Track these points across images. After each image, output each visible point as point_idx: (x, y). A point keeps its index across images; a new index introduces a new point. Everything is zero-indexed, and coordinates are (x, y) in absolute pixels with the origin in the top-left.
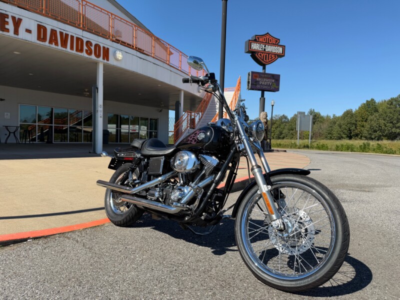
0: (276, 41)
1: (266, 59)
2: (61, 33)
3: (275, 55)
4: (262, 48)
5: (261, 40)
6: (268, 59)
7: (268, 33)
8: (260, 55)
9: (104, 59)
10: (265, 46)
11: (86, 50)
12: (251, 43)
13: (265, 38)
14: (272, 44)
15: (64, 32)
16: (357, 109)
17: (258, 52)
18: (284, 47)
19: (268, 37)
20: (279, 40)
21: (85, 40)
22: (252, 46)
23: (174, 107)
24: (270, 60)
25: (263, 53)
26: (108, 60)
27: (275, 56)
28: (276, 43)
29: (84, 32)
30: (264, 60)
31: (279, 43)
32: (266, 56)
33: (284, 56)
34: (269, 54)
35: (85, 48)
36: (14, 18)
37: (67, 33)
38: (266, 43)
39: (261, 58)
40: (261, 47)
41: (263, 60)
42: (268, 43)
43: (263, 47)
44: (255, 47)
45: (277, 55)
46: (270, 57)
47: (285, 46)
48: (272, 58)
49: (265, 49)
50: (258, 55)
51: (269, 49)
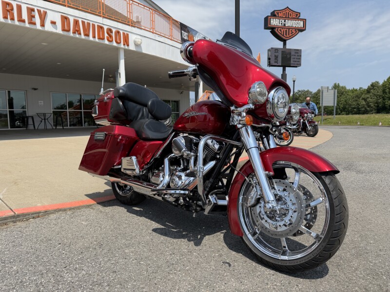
0: (297, 15)
1: (286, 35)
2: (83, 23)
3: (296, 29)
4: (282, 24)
5: (280, 15)
6: (289, 35)
7: (288, 7)
8: (280, 30)
9: (124, 45)
10: (285, 21)
11: (107, 37)
12: (270, 19)
13: (285, 12)
14: (292, 18)
15: (86, 21)
16: (386, 80)
17: (278, 28)
18: (304, 21)
19: (287, 11)
20: (300, 13)
21: (105, 28)
22: (272, 22)
23: (194, 88)
24: (290, 35)
25: (283, 28)
26: (128, 45)
27: (296, 31)
28: (297, 16)
29: (104, 19)
30: (285, 35)
31: (300, 16)
32: (286, 31)
33: (305, 30)
34: (289, 29)
35: (106, 35)
36: (39, 11)
37: (88, 21)
38: (286, 17)
39: (281, 34)
40: (281, 22)
41: (283, 35)
42: (288, 18)
43: (283, 22)
44: (274, 22)
45: (298, 29)
46: (290, 32)
47: (306, 20)
48: (293, 32)
49: (285, 24)
50: (277, 30)
51: (289, 23)
